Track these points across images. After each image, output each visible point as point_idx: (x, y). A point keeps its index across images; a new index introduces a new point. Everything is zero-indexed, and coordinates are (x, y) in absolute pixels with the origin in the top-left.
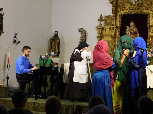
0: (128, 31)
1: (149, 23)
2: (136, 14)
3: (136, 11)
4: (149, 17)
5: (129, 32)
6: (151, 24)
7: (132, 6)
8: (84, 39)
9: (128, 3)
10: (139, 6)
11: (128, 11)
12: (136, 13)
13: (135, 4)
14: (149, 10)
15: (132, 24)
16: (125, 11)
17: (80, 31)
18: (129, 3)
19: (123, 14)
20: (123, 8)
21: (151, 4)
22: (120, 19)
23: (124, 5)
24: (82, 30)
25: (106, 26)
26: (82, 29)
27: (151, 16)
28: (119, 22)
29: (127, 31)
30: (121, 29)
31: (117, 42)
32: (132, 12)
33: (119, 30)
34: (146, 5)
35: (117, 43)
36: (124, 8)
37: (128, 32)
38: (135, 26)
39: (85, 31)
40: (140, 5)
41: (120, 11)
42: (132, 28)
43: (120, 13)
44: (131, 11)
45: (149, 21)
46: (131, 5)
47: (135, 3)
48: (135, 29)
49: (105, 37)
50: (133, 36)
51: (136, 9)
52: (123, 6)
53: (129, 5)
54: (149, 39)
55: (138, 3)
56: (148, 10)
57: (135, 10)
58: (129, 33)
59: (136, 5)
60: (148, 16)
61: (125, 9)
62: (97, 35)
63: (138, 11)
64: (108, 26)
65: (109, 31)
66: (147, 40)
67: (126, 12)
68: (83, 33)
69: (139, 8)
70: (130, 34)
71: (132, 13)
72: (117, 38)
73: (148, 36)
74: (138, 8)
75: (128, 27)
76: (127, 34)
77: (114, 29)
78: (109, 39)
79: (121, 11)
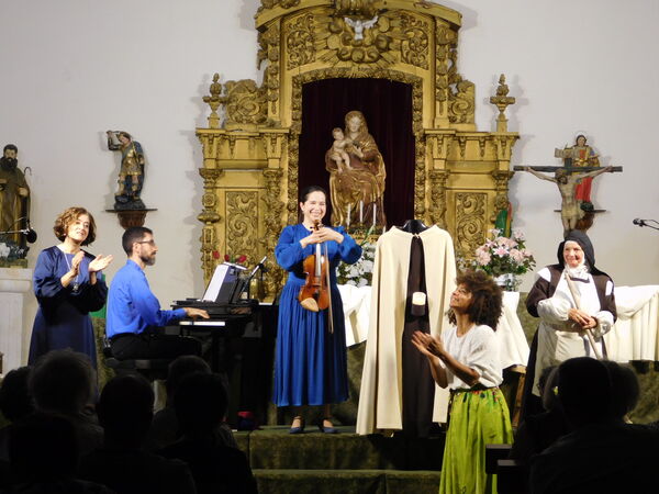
0: (340, 151)
1: (421, 119)
2: (363, 79)
3: (364, 66)
4: (420, 96)
5: (346, 157)
6: (426, 124)
7: (350, 48)
8: (136, 181)
9: (332, 32)
10: (379, 48)
11: (328, 65)
12: (364, 74)
13: (361, 37)
14: (418, 65)
15: (355, 121)
16: (318, 66)
17: (112, 147)
18: (338, 32)
19: (308, 78)
20: (309, 54)
21: (425, 42)
22: (295, 96)
23: (313, 42)
24: (125, 140)
25: (236, 126)
26: (127, 136)
27: (426, 89)
28: (294, 109)
29: (336, 149)
30: (300, 142)
31: (286, 194)
32: (349, 69)
33: (295, 143)
34: (405, 43)
35: (285, 199)
36: (314, 50)
37: (341, 156)
38: (365, 130)
39: (137, 146)
40: (383, 45)
41: (294, 63)
42: (354, 136)
43: (295, 72)
44: (341, 64)
45: (421, 110)
46: (346, 42)
47: (364, 36)
48: (369, 145)
49: (228, 173)
50: (364, 174)
51: (367, 58)
52: (308, 44)
53: (335, 42)
54: (422, 183)
55: (375, 33)
56: (412, 63)
57: (361, 61)
58: (343, 161)
59: (368, 41)
60: (416, 91)
61: (318, 55)
62: (202, 166)
63: (374, 65)
64: (245, 127)
65: (250, 148)
66: (414, 186)
67: (325, 70)
68: (130, 154)
69: (380, 57)
70: (348, 162)
71: (350, 74)
72: (286, 180)
73: (418, 174)
74: (375, 55)
75: (338, 134)
76: (339, 163)
77: (279, 139)
78: (250, 181)
79: (299, 64)
